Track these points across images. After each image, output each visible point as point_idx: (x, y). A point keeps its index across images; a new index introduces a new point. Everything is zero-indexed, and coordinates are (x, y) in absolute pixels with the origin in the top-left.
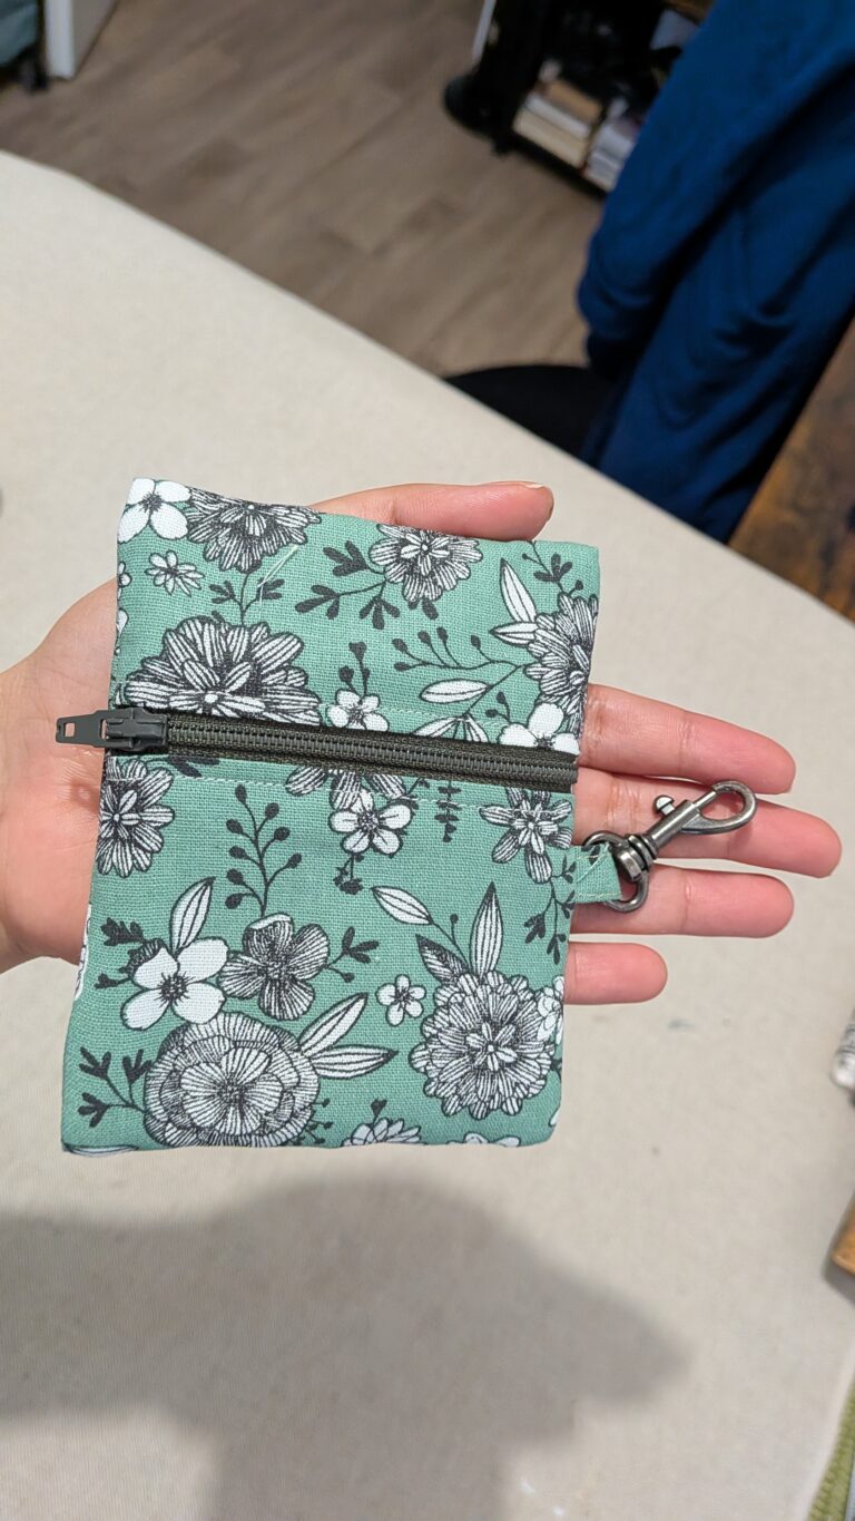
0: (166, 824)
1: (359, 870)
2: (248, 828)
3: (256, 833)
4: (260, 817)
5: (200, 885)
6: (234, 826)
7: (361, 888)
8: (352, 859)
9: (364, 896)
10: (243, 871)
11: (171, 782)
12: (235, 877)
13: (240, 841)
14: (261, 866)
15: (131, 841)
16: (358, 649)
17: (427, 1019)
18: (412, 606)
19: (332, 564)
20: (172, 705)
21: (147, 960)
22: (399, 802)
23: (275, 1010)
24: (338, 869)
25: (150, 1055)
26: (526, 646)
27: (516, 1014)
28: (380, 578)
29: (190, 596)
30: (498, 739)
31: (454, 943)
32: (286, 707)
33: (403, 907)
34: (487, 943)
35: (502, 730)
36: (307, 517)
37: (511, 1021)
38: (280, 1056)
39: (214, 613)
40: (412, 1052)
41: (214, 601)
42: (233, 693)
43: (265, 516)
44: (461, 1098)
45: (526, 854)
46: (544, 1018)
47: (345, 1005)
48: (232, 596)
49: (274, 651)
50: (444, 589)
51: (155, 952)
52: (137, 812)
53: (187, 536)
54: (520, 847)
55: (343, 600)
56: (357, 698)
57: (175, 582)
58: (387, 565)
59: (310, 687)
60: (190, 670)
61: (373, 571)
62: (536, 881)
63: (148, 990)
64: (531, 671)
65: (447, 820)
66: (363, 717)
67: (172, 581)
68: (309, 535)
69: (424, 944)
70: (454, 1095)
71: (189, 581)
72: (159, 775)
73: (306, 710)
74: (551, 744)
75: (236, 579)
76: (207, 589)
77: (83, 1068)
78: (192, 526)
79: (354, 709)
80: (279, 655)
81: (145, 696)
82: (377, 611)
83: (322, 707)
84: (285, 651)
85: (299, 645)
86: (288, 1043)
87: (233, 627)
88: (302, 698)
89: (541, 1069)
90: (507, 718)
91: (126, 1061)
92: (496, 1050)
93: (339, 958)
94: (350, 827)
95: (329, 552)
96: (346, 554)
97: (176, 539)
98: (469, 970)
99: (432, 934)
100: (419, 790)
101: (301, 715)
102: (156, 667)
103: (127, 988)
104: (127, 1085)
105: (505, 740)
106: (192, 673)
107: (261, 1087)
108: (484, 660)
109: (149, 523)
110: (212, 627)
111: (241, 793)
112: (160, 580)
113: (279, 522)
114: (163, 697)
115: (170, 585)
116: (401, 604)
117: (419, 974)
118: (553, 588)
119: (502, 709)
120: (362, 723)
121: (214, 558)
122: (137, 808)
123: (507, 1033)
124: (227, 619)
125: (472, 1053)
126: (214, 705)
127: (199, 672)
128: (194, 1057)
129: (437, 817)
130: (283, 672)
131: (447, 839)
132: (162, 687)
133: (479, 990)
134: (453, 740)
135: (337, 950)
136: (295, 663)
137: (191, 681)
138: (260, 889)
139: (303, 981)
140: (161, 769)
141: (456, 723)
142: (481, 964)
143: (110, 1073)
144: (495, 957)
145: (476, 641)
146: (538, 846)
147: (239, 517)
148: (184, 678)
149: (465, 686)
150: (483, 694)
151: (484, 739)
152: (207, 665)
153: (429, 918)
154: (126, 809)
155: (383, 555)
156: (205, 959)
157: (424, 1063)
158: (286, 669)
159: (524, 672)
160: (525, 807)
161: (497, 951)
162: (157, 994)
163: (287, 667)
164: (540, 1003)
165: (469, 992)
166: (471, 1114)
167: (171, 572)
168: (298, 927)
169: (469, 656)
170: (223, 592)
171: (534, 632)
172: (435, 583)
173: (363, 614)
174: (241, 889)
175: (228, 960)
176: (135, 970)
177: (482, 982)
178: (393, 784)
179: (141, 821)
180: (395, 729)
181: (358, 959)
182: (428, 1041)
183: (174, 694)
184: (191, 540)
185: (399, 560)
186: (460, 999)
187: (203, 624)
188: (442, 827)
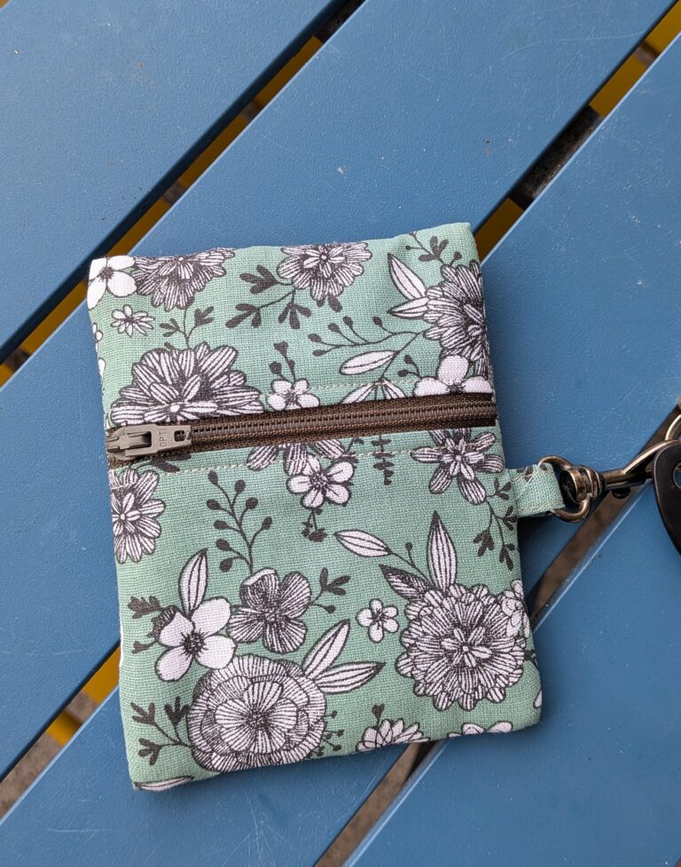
0: (160, 514)
1: (321, 521)
2: (224, 503)
3: (232, 506)
4: (231, 493)
5: (197, 557)
6: (213, 505)
7: (325, 535)
8: (313, 513)
9: (330, 541)
10: (229, 540)
11: (158, 479)
12: (223, 545)
13: (221, 515)
14: (241, 532)
15: (138, 532)
16: (282, 347)
17: (404, 633)
18: (320, 303)
19: (249, 285)
20: (147, 419)
21: (167, 623)
22: (341, 459)
23: (277, 647)
24: (304, 523)
25: (186, 700)
26: (421, 317)
27: (483, 617)
28: (290, 288)
29: (146, 335)
30: (413, 392)
31: (413, 566)
32: (234, 403)
33: (362, 544)
34: (443, 562)
35: (415, 385)
36: (223, 255)
37: (480, 623)
38: (290, 683)
39: (166, 344)
40: (397, 661)
41: (165, 335)
42: (190, 401)
43: (191, 263)
44: (448, 694)
45: (459, 483)
46: (510, 617)
47: (333, 632)
48: (177, 329)
49: (216, 362)
50: (344, 286)
51: (172, 617)
52: (137, 509)
53: (137, 291)
54: (452, 477)
55: (262, 311)
56: (289, 385)
57: (133, 327)
58: (294, 277)
59: (248, 383)
60: (155, 391)
61: (282, 284)
62: (473, 503)
63: (172, 648)
64: (430, 334)
65: (384, 466)
66: (297, 398)
67: (131, 327)
68: (226, 268)
69: (387, 571)
70: (441, 692)
71: (144, 324)
72: (148, 477)
73: (250, 402)
74: (462, 388)
75: (177, 315)
76: (158, 327)
77: (135, 718)
78: (139, 284)
79: (289, 394)
80: (220, 364)
81: (125, 416)
82: (292, 314)
83: (262, 398)
84: (223, 360)
85: (234, 353)
86: (294, 671)
87: (182, 352)
88: (245, 394)
89: (516, 660)
90: (418, 375)
91: (167, 708)
92: (471, 649)
93: (320, 595)
94: (305, 488)
95: (244, 277)
96: (259, 275)
97: (129, 295)
98: (433, 587)
99: (393, 562)
100: (355, 447)
101: (247, 407)
102: (131, 394)
103: (156, 649)
104: (172, 727)
105: (420, 392)
106: (158, 392)
107: (280, 710)
108: (387, 334)
109: (107, 288)
110: (166, 355)
111: (213, 477)
112: (122, 329)
113: (202, 264)
114: (139, 414)
115: (130, 330)
116: (310, 304)
117: (390, 597)
118: (435, 264)
119: (410, 368)
120: (297, 404)
121: (160, 304)
122: (137, 506)
123: (478, 634)
124: (176, 346)
125: (449, 655)
126: (178, 413)
127: (162, 390)
128: (222, 696)
129: (375, 466)
130: (225, 376)
131: (387, 482)
132: (137, 407)
133: (445, 602)
134: (376, 402)
135: (317, 588)
136: (233, 368)
137: (158, 399)
138: (245, 552)
139: (295, 619)
140: (149, 471)
141: (375, 388)
142: (441, 580)
143: (156, 719)
144: (453, 572)
145: (377, 321)
146: (468, 473)
147: (172, 269)
148: (152, 398)
149: (375, 356)
150: (392, 359)
151: (401, 395)
152: (167, 384)
153: (387, 549)
154: (128, 509)
155: (289, 270)
156: (213, 616)
157: (410, 669)
158: (228, 374)
159: (424, 336)
160: (450, 444)
161: (454, 567)
162: (181, 650)
163: (228, 372)
164: (504, 605)
165: (436, 605)
166: (461, 707)
167: (129, 320)
168: (282, 577)
169: (374, 333)
170: (170, 327)
171: (426, 305)
172: (336, 282)
173: (281, 319)
174: (229, 554)
175: (232, 613)
176: (160, 633)
177: (446, 595)
178: (333, 446)
179: (141, 515)
180: (325, 402)
181: (335, 593)
182: (408, 650)
183: (146, 411)
184: (141, 294)
185: (302, 270)
186: (429, 612)
187: (159, 354)
188: (381, 473)
